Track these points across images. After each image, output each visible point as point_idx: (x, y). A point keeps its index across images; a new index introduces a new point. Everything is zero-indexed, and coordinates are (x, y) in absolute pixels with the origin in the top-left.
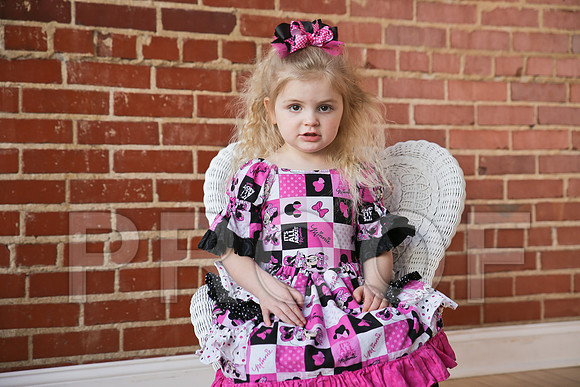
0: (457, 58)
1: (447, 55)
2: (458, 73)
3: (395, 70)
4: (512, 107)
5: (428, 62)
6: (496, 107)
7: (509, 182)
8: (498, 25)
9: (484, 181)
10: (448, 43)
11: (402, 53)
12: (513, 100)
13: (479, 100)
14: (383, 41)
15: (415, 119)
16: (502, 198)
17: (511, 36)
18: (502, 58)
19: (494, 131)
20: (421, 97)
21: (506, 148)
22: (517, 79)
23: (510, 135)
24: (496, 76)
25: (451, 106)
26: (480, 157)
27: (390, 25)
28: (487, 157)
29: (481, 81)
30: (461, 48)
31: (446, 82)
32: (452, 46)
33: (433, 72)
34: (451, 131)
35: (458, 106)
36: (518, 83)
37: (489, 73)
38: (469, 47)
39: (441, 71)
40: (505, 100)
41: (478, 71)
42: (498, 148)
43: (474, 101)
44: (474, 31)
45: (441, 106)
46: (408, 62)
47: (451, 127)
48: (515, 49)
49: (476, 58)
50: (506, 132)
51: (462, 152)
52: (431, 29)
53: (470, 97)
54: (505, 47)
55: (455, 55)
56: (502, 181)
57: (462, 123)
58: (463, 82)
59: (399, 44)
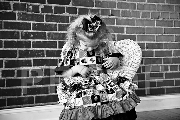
0: (139, 13)
1: (136, 12)
2: (140, 17)
3: (120, 16)
4: (156, 28)
5: (130, 14)
6: (151, 28)
7: (155, 51)
8: (152, 3)
9: (148, 51)
10: (137, 8)
11: (122, 11)
12: (156, 26)
13: (146, 26)
14: (116, 7)
15: (126, 32)
16: (153, 57)
17: (156, 6)
18: (153, 13)
19: (151, 35)
20: (128, 25)
21: (155, 41)
22: (158, 19)
23: (156, 37)
24: (151, 18)
25: (137, 27)
26: (146, 44)
27: (119, 2)
28: (148, 44)
29: (147, 20)
30: (141, 10)
31: (136, 20)
32: (138, 9)
33: (132, 17)
34: (137, 35)
35: (139, 28)
36: (158, 20)
37: (149, 17)
38: (143, 9)
39: (134, 17)
40: (154, 26)
41: (146, 17)
42: (152, 41)
43: (145, 26)
44: (145, 4)
45: (134, 28)
46: (124, 14)
47: (137, 34)
48: (157, 10)
49: (145, 13)
50: (155, 36)
51: (141, 42)
52: (131, 3)
53: (143, 25)
54: (154, 9)
55: (139, 12)
56: (153, 51)
57: (141, 33)
58: (141, 20)
59: (121, 8)
